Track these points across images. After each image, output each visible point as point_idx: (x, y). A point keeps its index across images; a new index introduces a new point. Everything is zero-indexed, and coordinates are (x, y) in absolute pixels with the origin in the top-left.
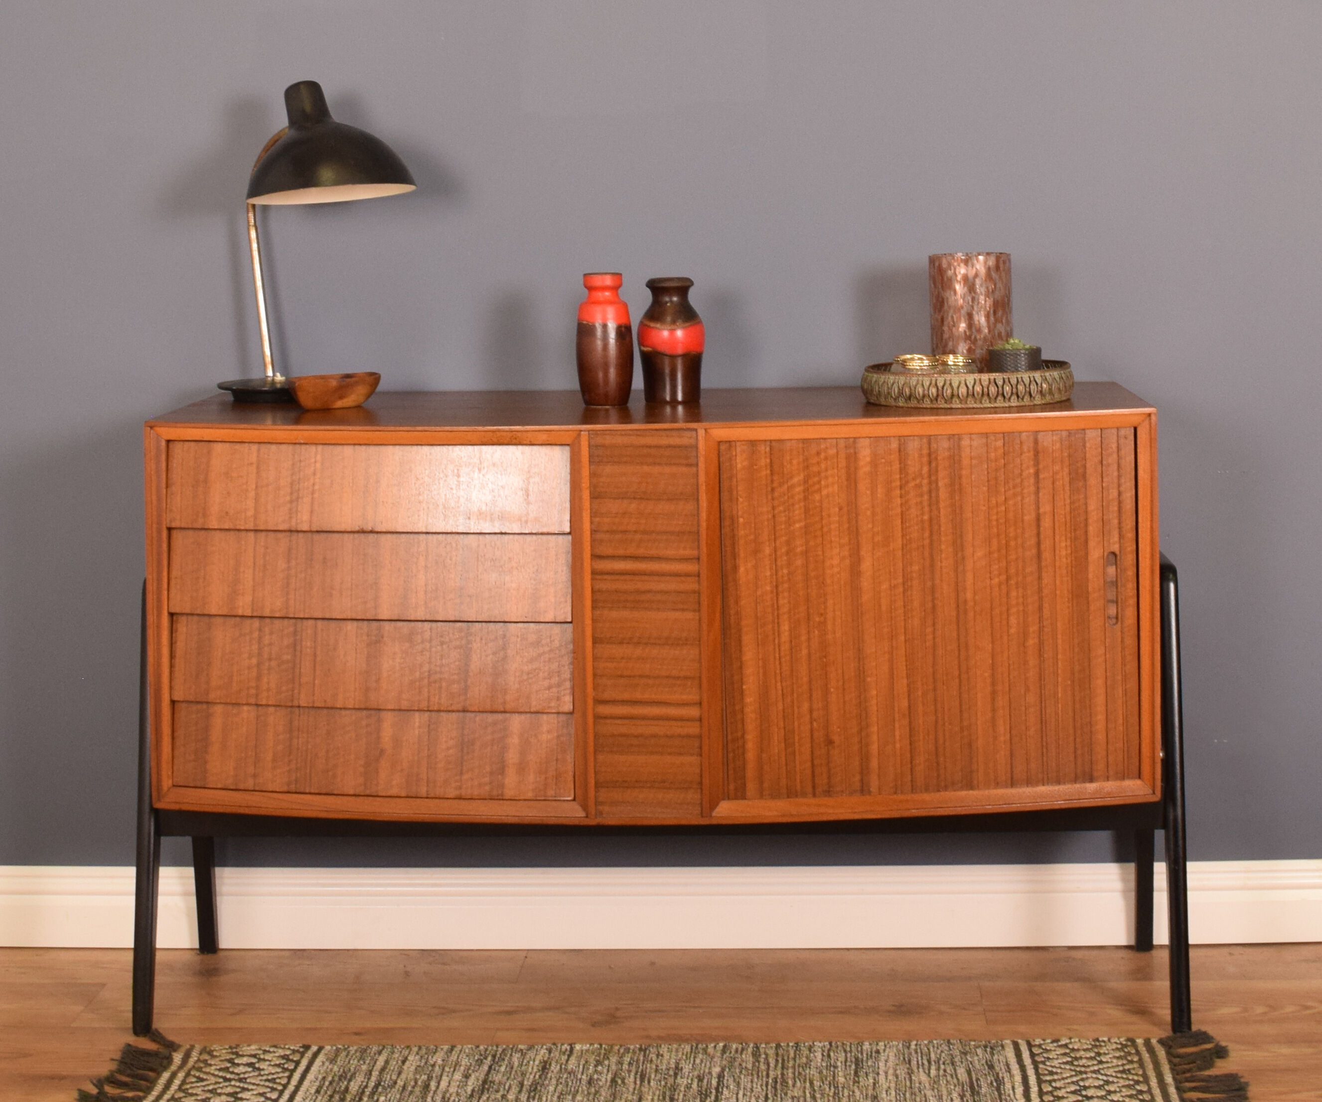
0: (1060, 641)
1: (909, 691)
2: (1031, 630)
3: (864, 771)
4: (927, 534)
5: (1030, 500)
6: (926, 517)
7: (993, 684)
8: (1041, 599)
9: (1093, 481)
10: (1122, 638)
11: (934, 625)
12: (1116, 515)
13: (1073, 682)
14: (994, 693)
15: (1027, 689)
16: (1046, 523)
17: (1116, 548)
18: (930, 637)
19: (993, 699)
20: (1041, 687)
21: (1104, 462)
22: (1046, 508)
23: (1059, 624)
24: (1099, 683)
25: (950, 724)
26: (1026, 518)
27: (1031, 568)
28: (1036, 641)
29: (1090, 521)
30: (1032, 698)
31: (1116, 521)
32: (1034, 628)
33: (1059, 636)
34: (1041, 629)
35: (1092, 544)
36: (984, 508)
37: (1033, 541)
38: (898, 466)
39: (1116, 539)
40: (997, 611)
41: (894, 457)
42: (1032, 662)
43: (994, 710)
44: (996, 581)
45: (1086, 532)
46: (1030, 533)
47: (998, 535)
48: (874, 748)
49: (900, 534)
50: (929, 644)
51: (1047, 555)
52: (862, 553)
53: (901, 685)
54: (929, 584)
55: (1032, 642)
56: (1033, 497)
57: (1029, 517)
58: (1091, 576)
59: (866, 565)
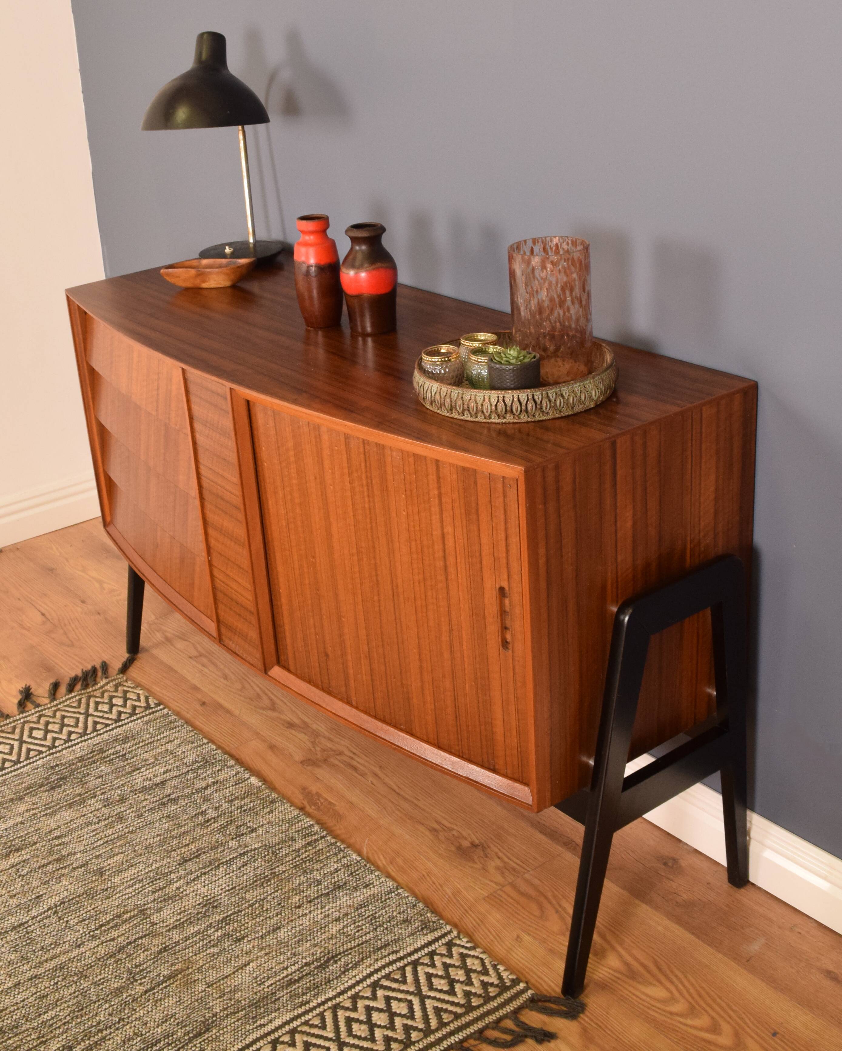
0: (465, 648)
1: (368, 640)
2: (444, 629)
3: (347, 686)
4: (368, 520)
5: (436, 517)
6: (367, 506)
7: (420, 660)
8: (449, 606)
9: (484, 517)
10: (514, 665)
11: (379, 595)
12: (504, 555)
13: (477, 684)
14: (421, 667)
15: (444, 676)
16: (450, 543)
17: (505, 585)
18: (377, 604)
19: (421, 673)
20: (453, 678)
21: (493, 504)
22: (449, 529)
23: (464, 633)
24: (496, 693)
25: (395, 678)
26: (435, 533)
27: (441, 577)
28: (448, 639)
29: (484, 553)
30: (448, 684)
31: (504, 561)
32: (445, 628)
33: (465, 643)
34: (451, 630)
35: (487, 573)
36: (404, 513)
37: (441, 554)
38: (346, 456)
39: (505, 576)
40: (419, 603)
41: (343, 447)
42: (447, 655)
43: (422, 681)
44: (416, 577)
45: (481, 562)
46: (438, 547)
47: (416, 541)
48: (351, 672)
49: (352, 514)
50: (377, 609)
51: (452, 570)
52: (331, 519)
53: (363, 632)
54: (373, 562)
55: (445, 638)
56: (438, 517)
57: (437, 533)
58: (486, 601)
59: (334, 530)
